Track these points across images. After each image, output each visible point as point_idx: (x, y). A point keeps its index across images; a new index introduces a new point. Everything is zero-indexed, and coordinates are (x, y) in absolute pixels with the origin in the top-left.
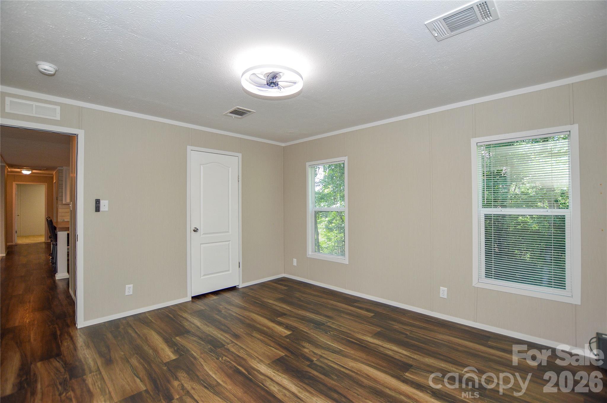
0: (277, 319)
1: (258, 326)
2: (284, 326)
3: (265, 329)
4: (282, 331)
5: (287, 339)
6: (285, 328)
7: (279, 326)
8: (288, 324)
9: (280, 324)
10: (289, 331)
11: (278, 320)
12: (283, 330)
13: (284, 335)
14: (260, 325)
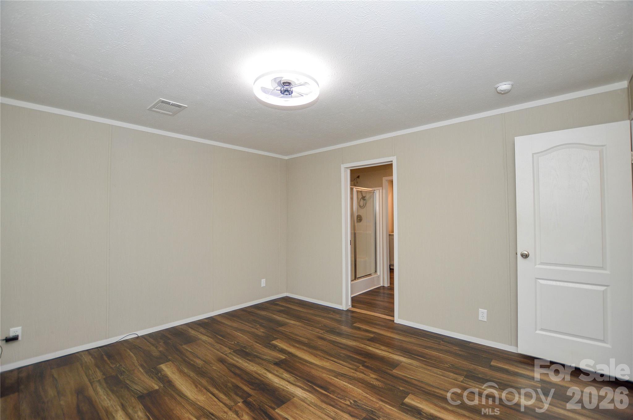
0: (286, 357)
1: (305, 348)
2: (278, 348)
3: (298, 346)
4: (280, 343)
5: (276, 337)
6: (277, 347)
7: (283, 348)
8: (273, 350)
9: (282, 351)
10: (273, 343)
11: (284, 355)
12: (279, 345)
13: (278, 340)
14: (303, 349)
